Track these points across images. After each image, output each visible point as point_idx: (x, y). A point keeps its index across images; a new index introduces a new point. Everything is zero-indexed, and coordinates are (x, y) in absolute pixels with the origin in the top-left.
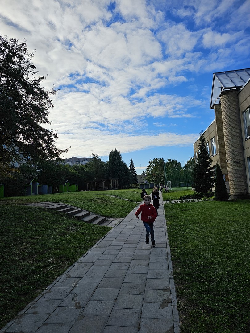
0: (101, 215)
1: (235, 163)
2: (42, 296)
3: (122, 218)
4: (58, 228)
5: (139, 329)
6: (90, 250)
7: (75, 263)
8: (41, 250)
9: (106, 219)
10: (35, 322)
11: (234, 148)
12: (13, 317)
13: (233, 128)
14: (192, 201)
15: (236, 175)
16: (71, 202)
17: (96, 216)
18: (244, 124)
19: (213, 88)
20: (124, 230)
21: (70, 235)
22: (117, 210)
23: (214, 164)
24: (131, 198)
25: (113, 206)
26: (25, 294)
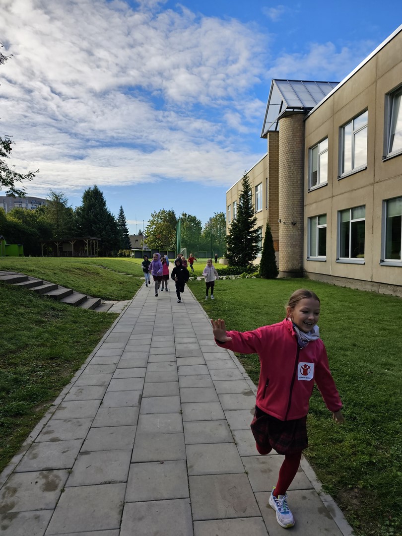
0: (91, 296)
1: (290, 225)
2: (52, 415)
3: (128, 300)
4: (27, 313)
5: (236, 444)
6: (98, 346)
7: (83, 366)
8: (13, 347)
9: (102, 301)
10: (63, 452)
11: (291, 203)
12: (16, 449)
13: (292, 172)
14: (227, 279)
15: (289, 243)
16: (31, 271)
17: (84, 296)
18: (309, 167)
19: (269, 104)
20: (141, 317)
21: (52, 325)
22: (113, 288)
23: (258, 224)
24: (129, 271)
25: (105, 282)
26: (18, 414)
